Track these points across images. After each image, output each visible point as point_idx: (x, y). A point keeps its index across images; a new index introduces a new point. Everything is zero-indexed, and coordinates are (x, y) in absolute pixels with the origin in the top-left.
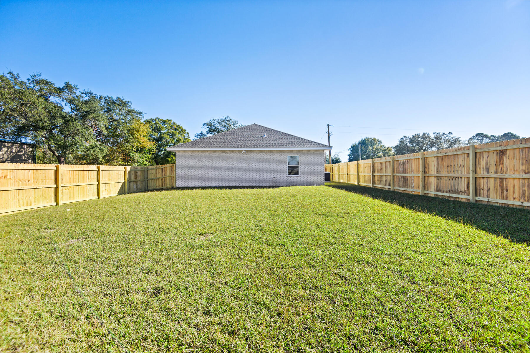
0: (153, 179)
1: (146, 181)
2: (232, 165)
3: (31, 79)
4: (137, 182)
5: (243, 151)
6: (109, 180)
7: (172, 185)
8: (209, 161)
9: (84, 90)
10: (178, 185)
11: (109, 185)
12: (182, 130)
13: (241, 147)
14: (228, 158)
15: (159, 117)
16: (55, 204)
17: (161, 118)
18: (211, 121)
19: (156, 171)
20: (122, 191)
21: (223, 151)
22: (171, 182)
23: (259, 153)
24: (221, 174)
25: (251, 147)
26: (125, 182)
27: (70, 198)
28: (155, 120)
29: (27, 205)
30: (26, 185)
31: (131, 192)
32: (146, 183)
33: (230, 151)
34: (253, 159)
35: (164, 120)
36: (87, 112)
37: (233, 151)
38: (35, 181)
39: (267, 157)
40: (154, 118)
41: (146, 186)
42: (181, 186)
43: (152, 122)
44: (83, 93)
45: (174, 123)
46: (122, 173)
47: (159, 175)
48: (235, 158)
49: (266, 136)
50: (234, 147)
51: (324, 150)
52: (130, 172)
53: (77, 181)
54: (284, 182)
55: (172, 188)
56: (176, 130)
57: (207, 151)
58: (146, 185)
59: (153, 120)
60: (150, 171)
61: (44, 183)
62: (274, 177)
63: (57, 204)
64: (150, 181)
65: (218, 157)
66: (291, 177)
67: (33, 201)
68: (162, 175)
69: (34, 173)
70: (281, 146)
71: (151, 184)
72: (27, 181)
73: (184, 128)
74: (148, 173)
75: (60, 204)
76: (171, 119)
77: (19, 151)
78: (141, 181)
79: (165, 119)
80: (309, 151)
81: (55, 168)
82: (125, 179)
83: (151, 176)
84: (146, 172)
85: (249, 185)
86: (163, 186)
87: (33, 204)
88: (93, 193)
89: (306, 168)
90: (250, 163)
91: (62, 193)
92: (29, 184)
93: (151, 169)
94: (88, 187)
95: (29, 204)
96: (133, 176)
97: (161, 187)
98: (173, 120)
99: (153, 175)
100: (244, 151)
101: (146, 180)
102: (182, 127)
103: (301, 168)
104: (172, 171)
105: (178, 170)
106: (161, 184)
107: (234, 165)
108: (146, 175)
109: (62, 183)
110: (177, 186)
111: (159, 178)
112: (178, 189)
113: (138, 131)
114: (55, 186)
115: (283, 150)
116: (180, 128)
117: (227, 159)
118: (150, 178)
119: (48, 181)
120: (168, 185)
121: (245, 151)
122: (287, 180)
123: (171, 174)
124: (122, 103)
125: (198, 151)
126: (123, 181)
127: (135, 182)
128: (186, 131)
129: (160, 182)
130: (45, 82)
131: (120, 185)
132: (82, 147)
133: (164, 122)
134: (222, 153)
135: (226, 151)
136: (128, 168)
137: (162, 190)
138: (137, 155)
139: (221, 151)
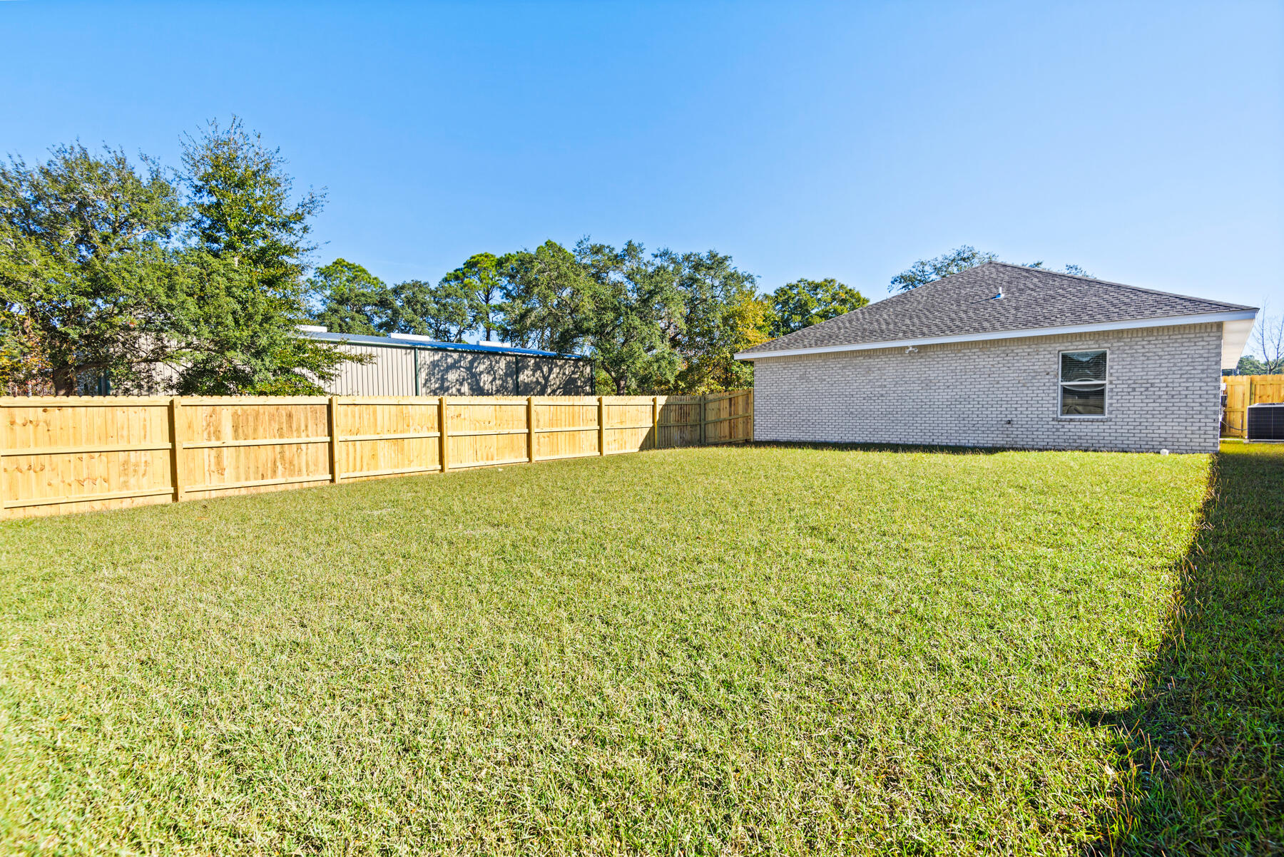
0: (715, 422)
1: (703, 426)
2: (880, 386)
3: (578, 249)
4: (681, 428)
5: (908, 348)
6: (621, 422)
7: (748, 435)
8: (825, 380)
9: (658, 249)
10: (759, 435)
11: (622, 433)
12: (858, 300)
13: (905, 337)
14: (869, 370)
15: (805, 278)
16: (527, 460)
17: (810, 280)
18: (914, 270)
19: (720, 405)
20: (648, 444)
21: (858, 351)
22: (747, 428)
23: (960, 351)
24: (852, 413)
25: (932, 334)
26: (654, 427)
27: (552, 452)
28: (797, 286)
29: (487, 459)
30: (486, 428)
31: (667, 444)
32: (702, 430)
33: (875, 350)
34: (938, 369)
35: (816, 282)
36: (650, 292)
37: (884, 350)
38: (499, 422)
39: (984, 361)
40: (794, 282)
41: (703, 436)
42: (763, 438)
43: (789, 292)
44: (656, 256)
45: (841, 287)
46: (649, 409)
47: (724, 415)
48: (891, 368)
49: (1003, 296)
50: (885, 340)
51: (1220, 326)
52: (666, 406)
53: (563, 424)
54: (1042, 438)
55: (747, 443)
56: (843, 302)
57: (820, 355)
58: (702, 433)
59: (791, 287)
60: (710, 406)
61: (511, 425)
62: (1009, 422)
63: (530, 460)
64: (710, 425)
65: (844, 367)
66: (1071, 420)
67: (496, 453)
68: (730, 415)
69: (496, 411)
70: (1037, 323)
71: (711, 431)
72: (487, 423)
73: (863, 295)
74: (705, 409)
75: (533, 461)
76: (833, 278)
77: (573, 373)
78: (692, 426)
79: (819, 280)
80: (1150, 330)
81: (526, 403)
82: (653, 422)
83: (711, 416)
84: (702, 407)
85: (928, 441)
86: (731, 438)
87: (495, 458)
88: (591, 445)
89: (1134, 389)
90: (931, 381)
91: (539, 442)
92: (490, 428)
93: (711, 401)
94: (583, 435)
95: (490, 457)
96: (673, 416)
97: (727, 439)
98: (840, 280)
99: (714, 412)
100: (911, 349)
101: (702, 423)
102: (858, 293)
103: (1111, 390)
104: (747, 404)
105: (758, 403)
106: (727, 433)
107: (885, 386)
108: (702, 414)
109: (538, 427)
110: (757, 438)
111: (725, 420)
112: (759, 444)
113: (743, 318)
114: (527, 431)
115: (1042, 337)
116: (852, 296)
117: (867, 373)
118: (710, 419)
119: (516, 423)
120: (740, 436)
121: (913, 347)
122: (1058, 430)
123: (747, 411)
124: (716, 262)
125: (800, 356)
126: (651, 425)
127: (677, 428)
128: (868, 301)
129: (725, 428)
130: (597, 250)
131: (645, 432)
132: (641, 360)
133: (816, 287)
134: (856, 357)
135: (865, 351)
136: (662, 400)
137: (730, 444)
138: (744, 370)
139: (852, 352)
